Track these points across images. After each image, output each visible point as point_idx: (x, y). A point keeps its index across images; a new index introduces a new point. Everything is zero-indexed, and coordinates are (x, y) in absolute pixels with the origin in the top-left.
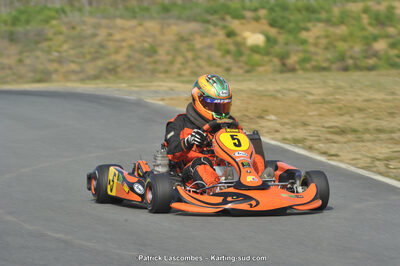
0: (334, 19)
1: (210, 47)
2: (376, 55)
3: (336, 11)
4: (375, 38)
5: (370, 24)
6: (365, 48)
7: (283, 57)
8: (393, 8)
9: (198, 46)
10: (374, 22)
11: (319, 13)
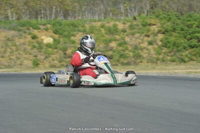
0: (87, 30)
1: (24, 44)
2: (111, 49)
3: (87, 26)
4: (110, 41)
5: (106, 34)
6: (106, 46)
7: (64, 50)
8: (117, 25)
9: (18, 44)
10: (108, 32)
11: (78, 27)
